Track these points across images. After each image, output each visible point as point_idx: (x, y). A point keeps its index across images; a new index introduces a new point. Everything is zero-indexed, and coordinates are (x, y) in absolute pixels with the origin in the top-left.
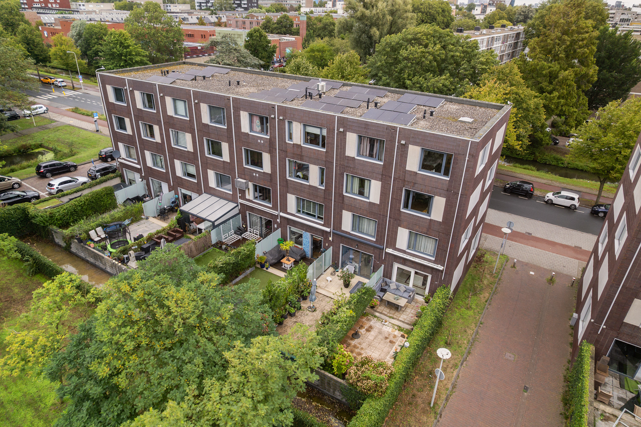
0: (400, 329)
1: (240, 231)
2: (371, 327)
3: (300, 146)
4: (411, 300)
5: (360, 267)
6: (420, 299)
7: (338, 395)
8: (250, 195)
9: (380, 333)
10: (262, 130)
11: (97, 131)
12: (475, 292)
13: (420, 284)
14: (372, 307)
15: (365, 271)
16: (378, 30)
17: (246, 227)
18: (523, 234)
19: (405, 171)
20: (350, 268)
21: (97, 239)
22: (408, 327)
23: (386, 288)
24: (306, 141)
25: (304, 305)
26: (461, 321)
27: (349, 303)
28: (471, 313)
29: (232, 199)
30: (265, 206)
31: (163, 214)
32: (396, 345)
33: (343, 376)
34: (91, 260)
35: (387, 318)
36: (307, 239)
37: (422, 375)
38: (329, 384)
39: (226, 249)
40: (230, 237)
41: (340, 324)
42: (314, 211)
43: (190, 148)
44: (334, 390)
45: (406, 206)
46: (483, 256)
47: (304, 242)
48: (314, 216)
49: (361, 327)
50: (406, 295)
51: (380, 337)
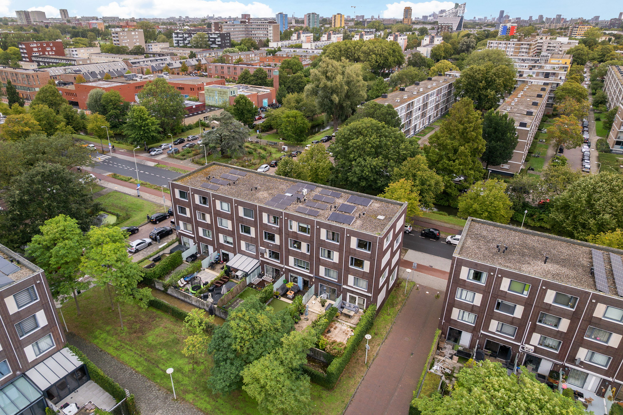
0: (351, 327)
1: (260, 275)
2: (336, 327)
3: (296, 233)
4: (357, 312)
5: (330, 295)
6: (361, 311)
7: (322, 359)
8: (267, 256)
9: (341, 330)
10: (275, 222)
11: (139, 196)
12: (393, 305)
13: (362, 303)
14: (337, 317)
15: (333, 297)
16: (338, 96)
17: (264, 273)
18: (427, 267)
19: (350, 248)
20: (324, 296)
21: (182, 285)
22: (354, 326)
23: (344, 306)
24: (299, 231)
25: (302, 317)
26: (384, 322)
27: (325, 315)
28: (389, 317)
29: (256, 257)
30: (276, 262)
31: (212, 266)
32: (349, 335)
33: (324, 350)
34: (182, 298)
35: (344, 322)
36: (300, 280)
37: (362, 350)
38: (317, 354)
39: (255, 288)
40: (255, 279)
41: (321, 326)
42: (304, 265)
43: (230, 228)
44: (320, 356)
45: (352, 264)
46: (400, 283)
47: (298, 282)
48: (304, 268)
49: (332, 327)
50: (354, 309)
51: (341, 332)
